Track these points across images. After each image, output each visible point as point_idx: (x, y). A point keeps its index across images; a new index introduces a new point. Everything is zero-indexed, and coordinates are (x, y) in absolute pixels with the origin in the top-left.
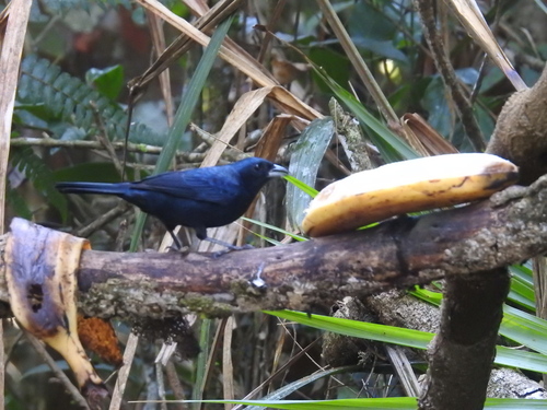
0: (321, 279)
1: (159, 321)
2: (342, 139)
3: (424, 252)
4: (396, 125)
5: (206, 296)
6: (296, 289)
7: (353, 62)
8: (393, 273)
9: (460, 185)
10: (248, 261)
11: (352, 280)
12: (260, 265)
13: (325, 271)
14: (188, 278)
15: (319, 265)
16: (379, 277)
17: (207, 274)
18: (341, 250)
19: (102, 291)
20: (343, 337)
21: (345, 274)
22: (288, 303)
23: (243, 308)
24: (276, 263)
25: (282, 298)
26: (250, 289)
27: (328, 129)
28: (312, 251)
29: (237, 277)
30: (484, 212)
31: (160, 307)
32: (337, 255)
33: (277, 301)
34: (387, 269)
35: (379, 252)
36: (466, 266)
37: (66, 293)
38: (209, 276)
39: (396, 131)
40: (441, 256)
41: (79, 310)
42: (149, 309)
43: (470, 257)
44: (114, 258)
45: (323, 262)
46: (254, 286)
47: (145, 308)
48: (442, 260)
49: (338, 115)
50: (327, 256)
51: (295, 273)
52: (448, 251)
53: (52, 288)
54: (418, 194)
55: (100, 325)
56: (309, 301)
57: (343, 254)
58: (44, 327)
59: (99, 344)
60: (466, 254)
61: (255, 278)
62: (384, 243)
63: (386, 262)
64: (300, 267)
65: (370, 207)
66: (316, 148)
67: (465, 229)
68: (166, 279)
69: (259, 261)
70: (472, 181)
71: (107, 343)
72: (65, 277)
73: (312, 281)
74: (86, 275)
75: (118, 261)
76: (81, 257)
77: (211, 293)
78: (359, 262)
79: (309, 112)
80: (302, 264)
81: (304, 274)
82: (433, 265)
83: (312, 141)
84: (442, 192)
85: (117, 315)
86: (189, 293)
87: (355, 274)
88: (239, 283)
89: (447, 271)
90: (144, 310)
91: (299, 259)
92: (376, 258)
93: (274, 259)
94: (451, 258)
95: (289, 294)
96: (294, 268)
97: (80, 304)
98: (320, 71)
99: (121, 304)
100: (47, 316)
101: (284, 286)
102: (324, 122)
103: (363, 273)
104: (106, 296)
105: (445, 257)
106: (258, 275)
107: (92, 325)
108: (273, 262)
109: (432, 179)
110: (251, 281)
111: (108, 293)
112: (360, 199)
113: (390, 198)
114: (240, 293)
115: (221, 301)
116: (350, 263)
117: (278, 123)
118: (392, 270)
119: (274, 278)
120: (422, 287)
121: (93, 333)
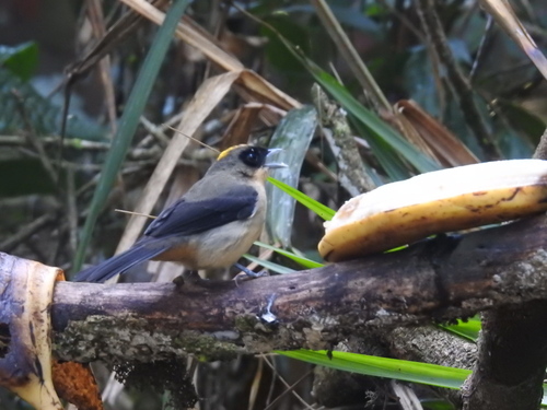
0: (344, 312)
1: (149, 364)
2: (328, 133)
3: (468, 278)
4: (389, 115)
5: (206, 335)
6: (315, 324)
7: (335, 39)
8: (431, 304)
9: (511, 198)
10: (256, 292)
11: (382, 312)
12: (270, 296)
13: (349, 303)
14: (184, 314)
15: (341, 296)
16: (413, 308)
17: (206, 308)
18: (368, 277)
19: (81, 330)
20: (339, 372)
21: (373, 305)
22: (304, 341)
23: (250, 347)
24: (290, 293)
25: (298, 336)
26: (259, 325)
27: (310, 121)
28: (332, 279)
29: (243, 312)
30: (539, 229)
31: (150, 348)
32: (363, 283)
33: (291, 339)
34: (424, 299)
35: (413, 279)
36: (519, 294)
37: (39, 333)
38: (210, 310)
39: (389, 121)
40: (488, 283)
41: (54, 354)
42: (136, 351)
43: (524, 283)
44: (94, 291)
45: (346, 292)
46: (264, 321)
47: (132, 349)
48: (490, 288)
49: (322, 105)
50: (351, 284)
51: (312, 305)
52: (497, 277)
53: (21, 328)
54: (460, 209)
55: (77, 370)
56: (329, 338)
57: (370, 282)
58: (13, 375)
59: (76, 392)
60: (518, 280)
61: (265, 312)
62: (419, 268)
63: (422, 291)
64: (318, 298)
65: (402, 226)
66: (296, 145)
67: (518, 250)
68: (157, 315)
69: (269, 292)
70: (524, 193)
71: (86, 391)
72: (36, 314)
73: (333, 314)
74: (60, 312)
75: (98, 294)
76: (54, 290)
77: (211, 331)
78: (389, 291)
79: (284, 100)
80: (320, 295)
81: (323, 307)
82: (479, 293)
83: (291, 135)
84: (489, 206)
85: (98, 358)
86: (186, 332)
87: (385, 306)
88: (246, 318)
89: (495, 301)
90: (130, 352)
91: (317, 289)
92: (410, 287)
93: (286, 289)
94: (500, 285)
95: (306, 330)
96: (310, 299)
97: (55, 347)
98: (296, 51)
99: (103, 346)
100: (17, 361)
101: (300, 321)
102: (303, 113)
103: (394, 304)
104: (85, 335)
105: (494, 284)
106: (268, 309)
107: (66, 371)
108: (286, 293)
109: (476, 191)
110: (260, 315)
111: (87, 333)
112: (390, 217)
113: (427, 214)
114: (247, 330)
115: (224, 340)
116: (379, 292)
117: (246, 114)
118: (429, 300)
119: (287, 312)
120: (465, 320)
121: (69, 380)
